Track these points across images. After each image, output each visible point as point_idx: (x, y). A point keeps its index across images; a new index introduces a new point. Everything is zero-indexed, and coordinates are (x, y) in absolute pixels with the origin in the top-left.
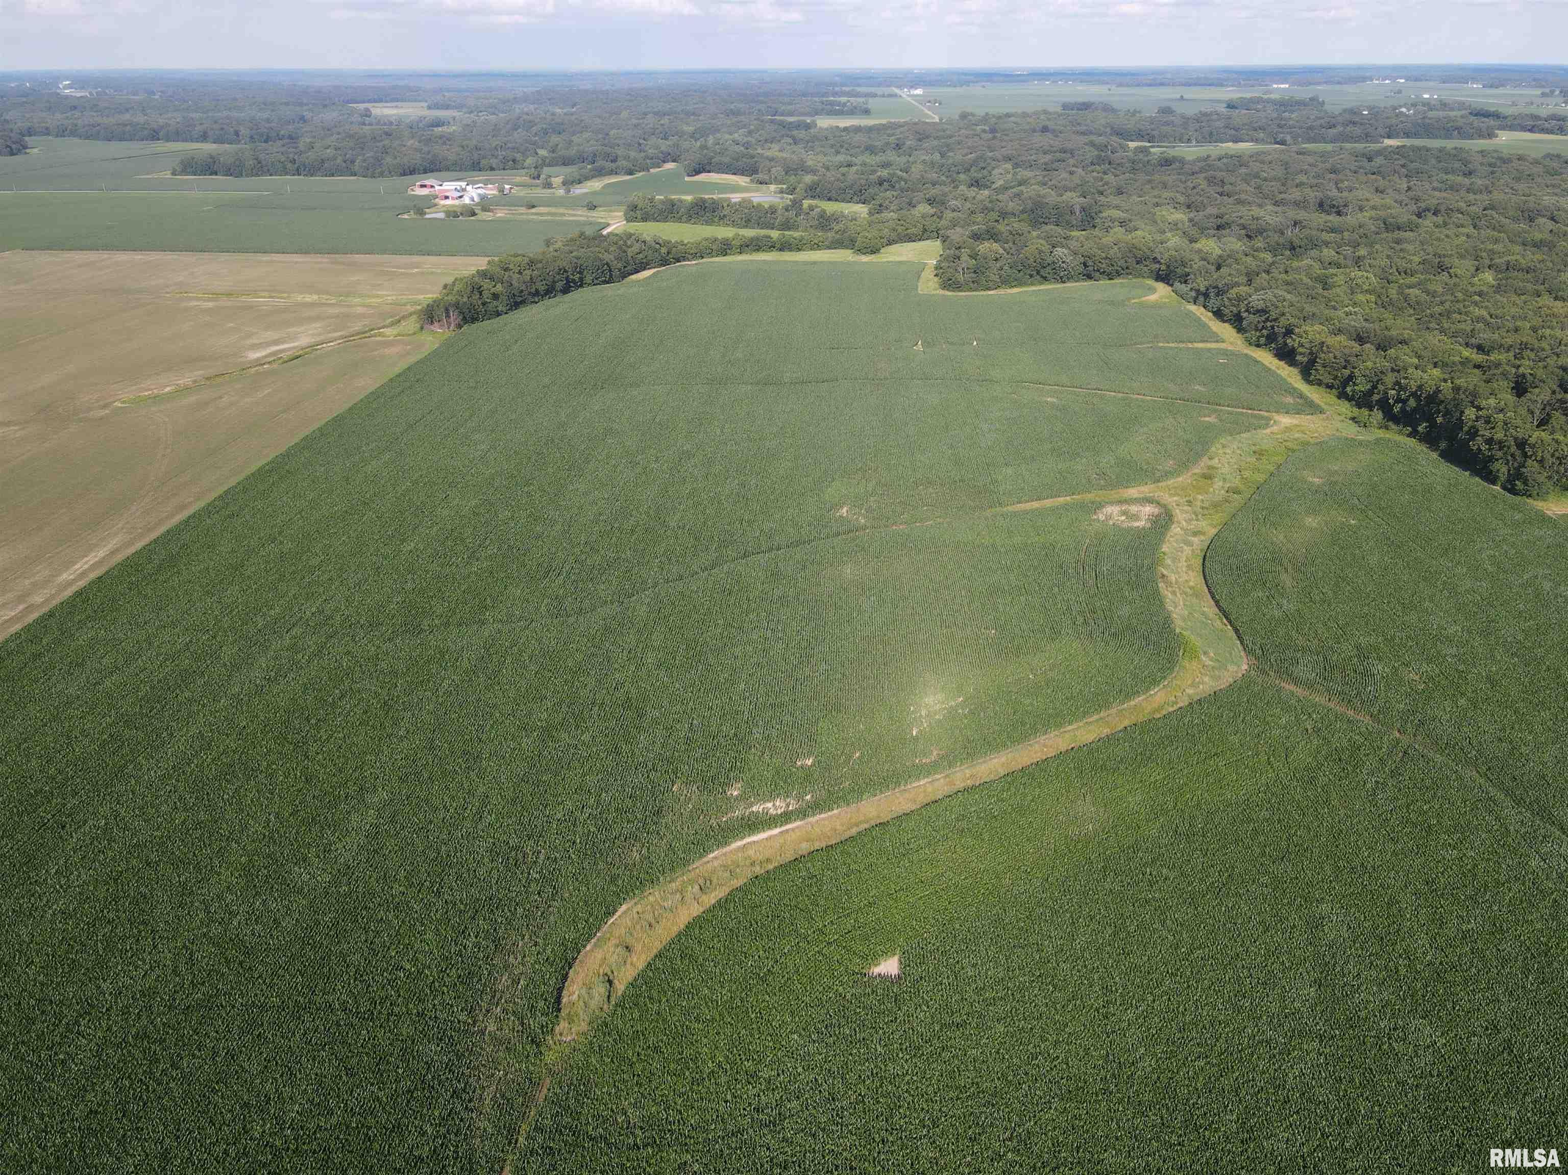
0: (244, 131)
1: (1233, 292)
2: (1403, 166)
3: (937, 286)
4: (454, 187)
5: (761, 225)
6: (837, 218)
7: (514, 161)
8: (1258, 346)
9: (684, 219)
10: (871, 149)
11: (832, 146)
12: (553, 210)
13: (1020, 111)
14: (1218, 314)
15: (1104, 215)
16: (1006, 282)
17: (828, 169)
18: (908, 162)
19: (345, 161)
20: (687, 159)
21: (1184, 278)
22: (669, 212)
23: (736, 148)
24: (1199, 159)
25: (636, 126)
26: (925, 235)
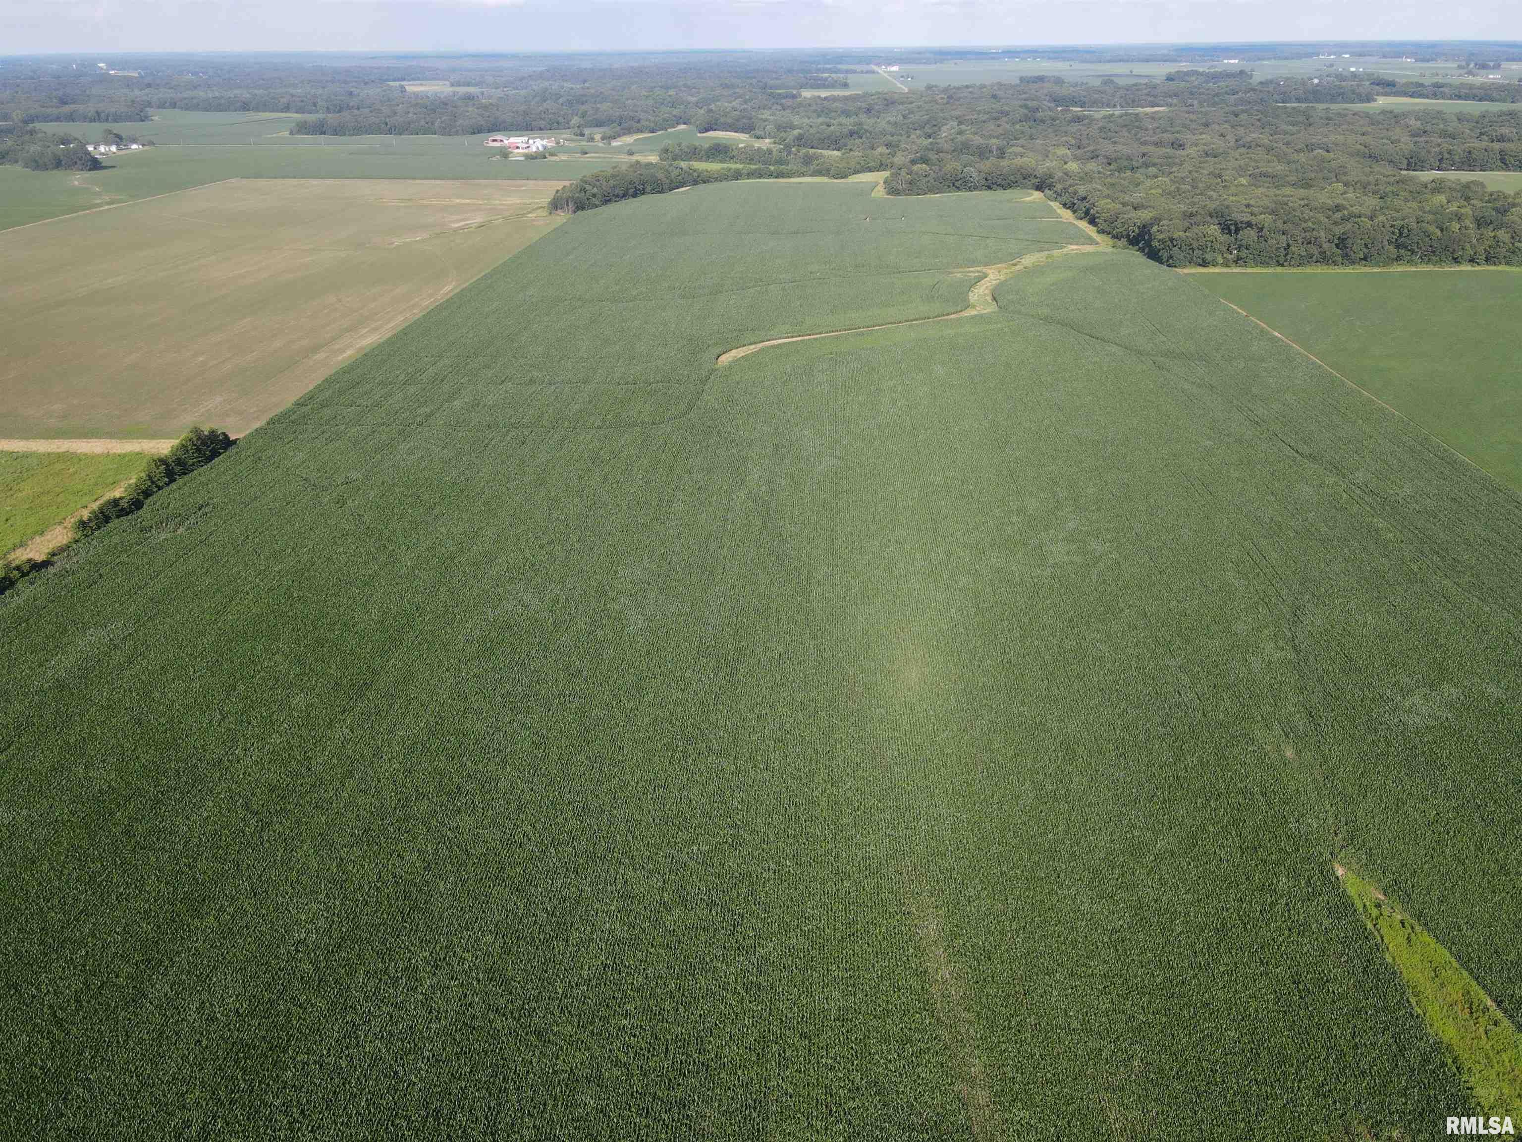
0: (320, 104)
1: (1072, 189)
2: (1259, 120)
3: (884, 193)
4: (520, 141)
5: (760, 161)
6: (817, 158)
7: (558, 123)
8: (1081, 219)
9: (704, 158)
10: (846, 113)
11: (815, 111)
12: (602, 155)
14: (1065, 205)
15: (1011, 150)
16: (931, 191)
17: (811, 126)
18: (876, 121)
19: (427, 123)
20: (697, 120)
21: (1050, 187)
22: (694, 153)
23: (735, 113)
24: (1104, 117)
25: (647, 97)
26: (881, 167)
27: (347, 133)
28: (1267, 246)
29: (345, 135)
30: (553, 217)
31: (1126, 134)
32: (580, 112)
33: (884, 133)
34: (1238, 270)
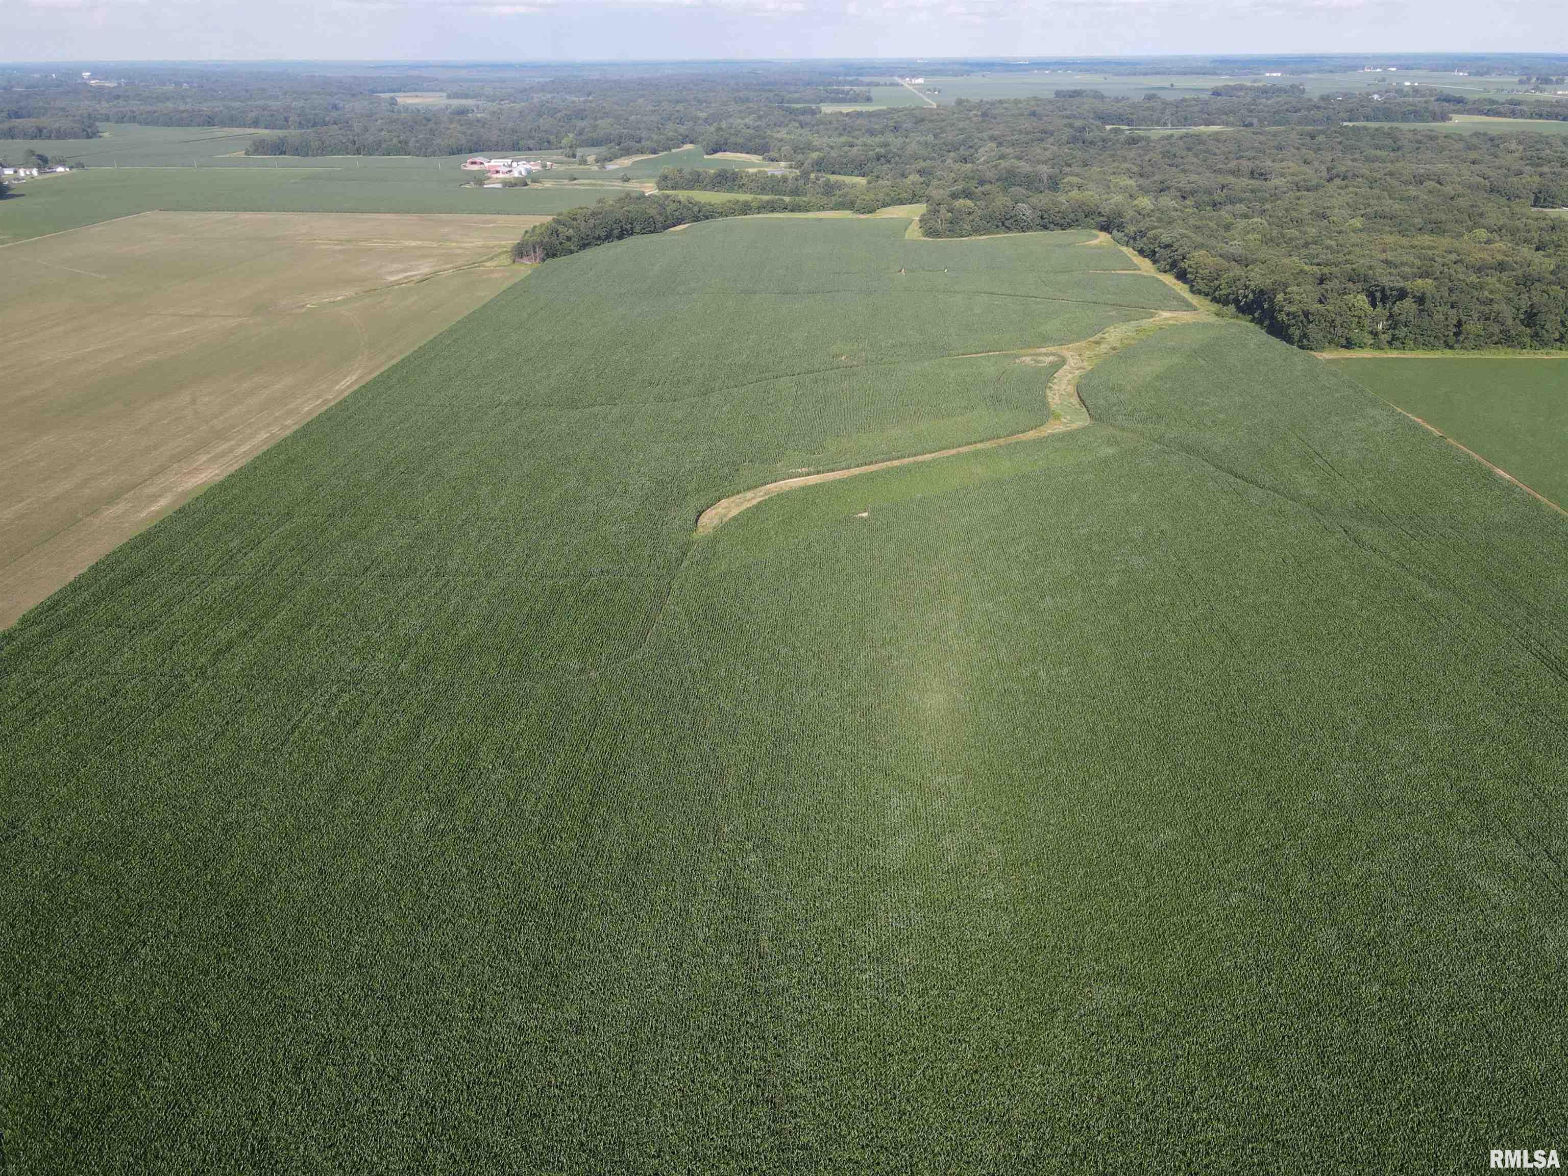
0: (293, 118)
1: (1151, 234)
2: (1340, 143)
3: (920, 234)
4: (502, 164)
5: (773, 191)
6: (839, 186)
7: (549, 142)
8: (1165, 272)
9: (708, 187)
10: (871, 133)
11: (836, 129)
12: (593, 181)
13: (1012, 98)
14: (1141, 252)
15: (1065, 181)
16: (976, 231)
17: (832, 148)
18: (904, 142)
19: (400, 142)
20: (704, 140)
21: (1120, 227)
22: (695, 181)
23: (748, 131)
24: (1163, 138)
25: (653, 112)
26: (914, 199)
27: (310, 153)
28: (1432, 323)
29: (307, 155)
30: (516, 267)
31: (1195, 160)
32: (577, 129)
33: (916, 157)
34: (1394, 354)
